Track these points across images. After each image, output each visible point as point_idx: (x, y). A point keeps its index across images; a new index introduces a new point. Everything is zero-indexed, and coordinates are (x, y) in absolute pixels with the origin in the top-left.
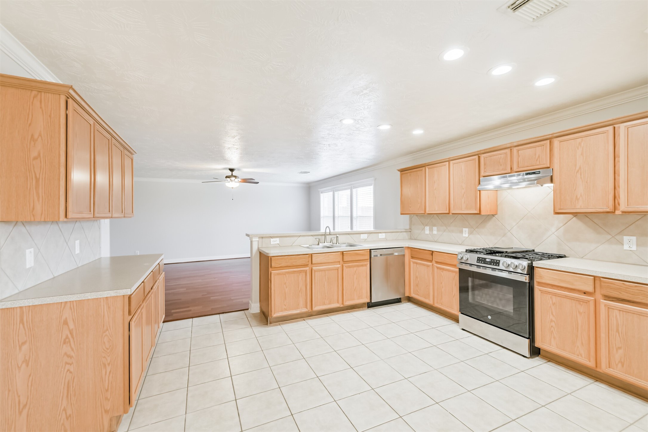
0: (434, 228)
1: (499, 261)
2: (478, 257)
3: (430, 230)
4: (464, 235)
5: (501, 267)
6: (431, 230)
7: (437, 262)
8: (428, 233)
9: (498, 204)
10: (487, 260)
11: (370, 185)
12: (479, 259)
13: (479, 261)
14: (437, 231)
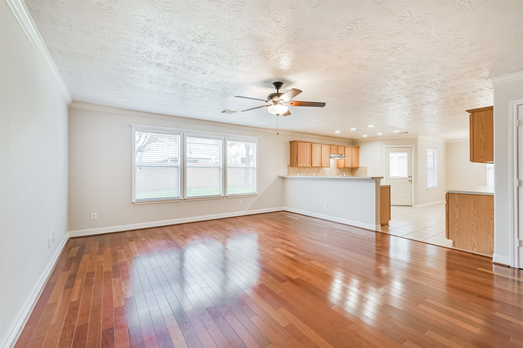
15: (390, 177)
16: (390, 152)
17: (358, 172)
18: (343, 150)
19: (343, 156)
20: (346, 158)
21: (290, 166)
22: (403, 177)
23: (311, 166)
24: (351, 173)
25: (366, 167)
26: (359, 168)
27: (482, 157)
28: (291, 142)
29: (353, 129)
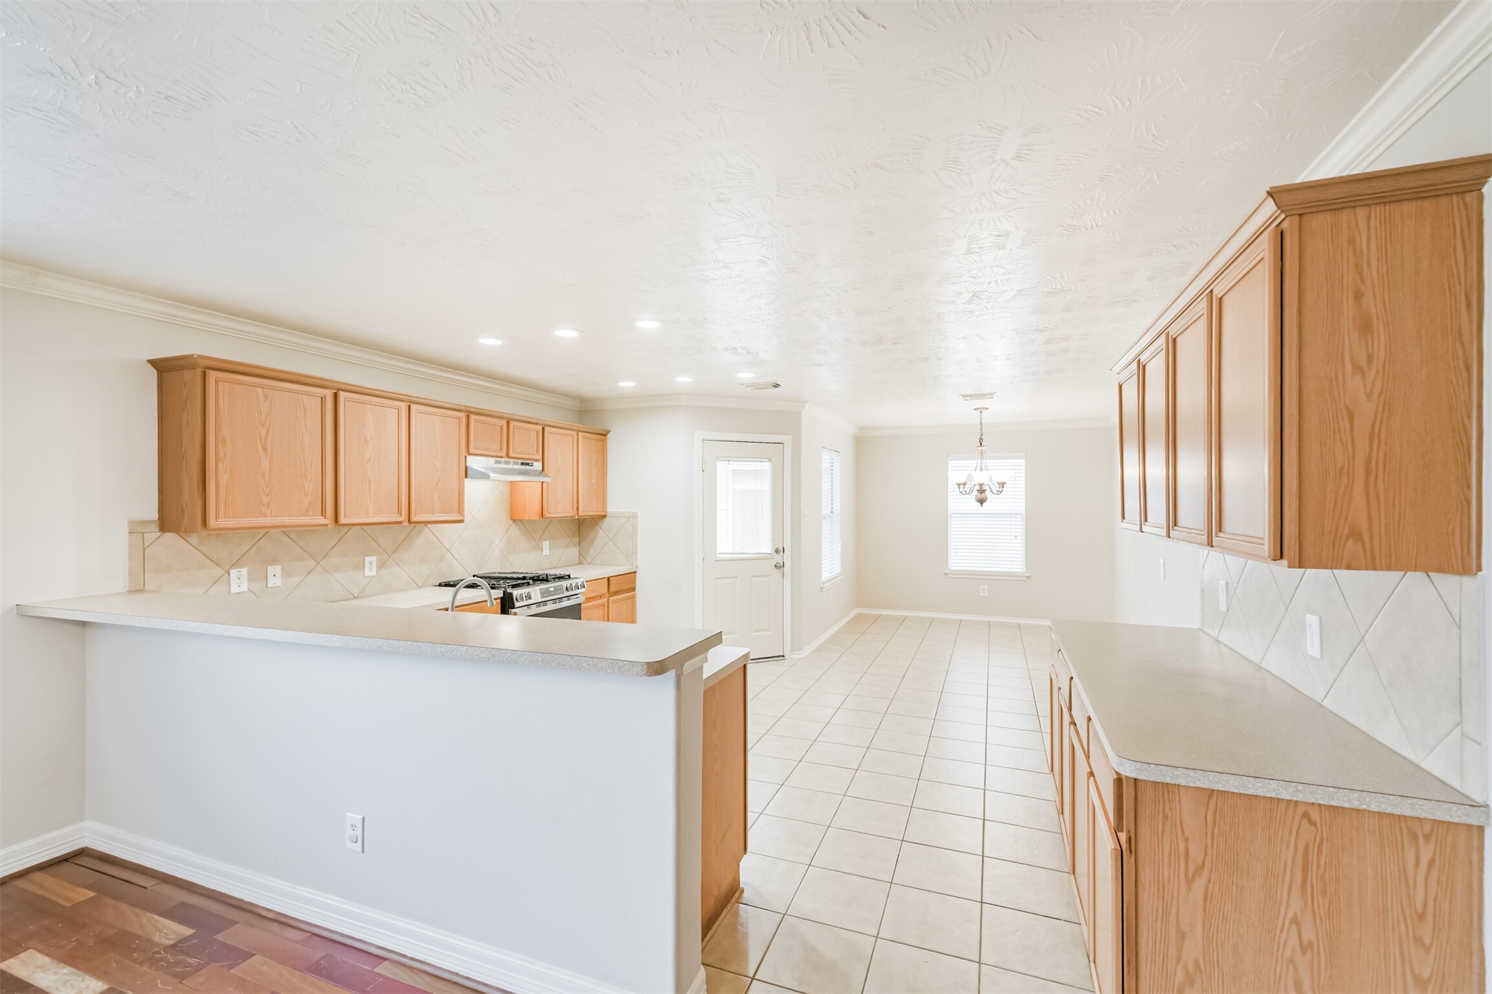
0: (270, 568)
3: (251, 578)
4: (368, 573)
6: (259, 576)
8: (247, 590)
14: (282, 577)
15: (718, 556)
16: (718, 458)
17: (602, 534)
18: (533, 439)
19: (537, 466)
20: (546, 476)
21: (155, 528)
22: (758, 552)
23: (328, 520)
24: (577, 539)
25: (634, 516)
26: (607, 518)
27: (1356, 535)
28: (164, 368)
29: (566, 333)
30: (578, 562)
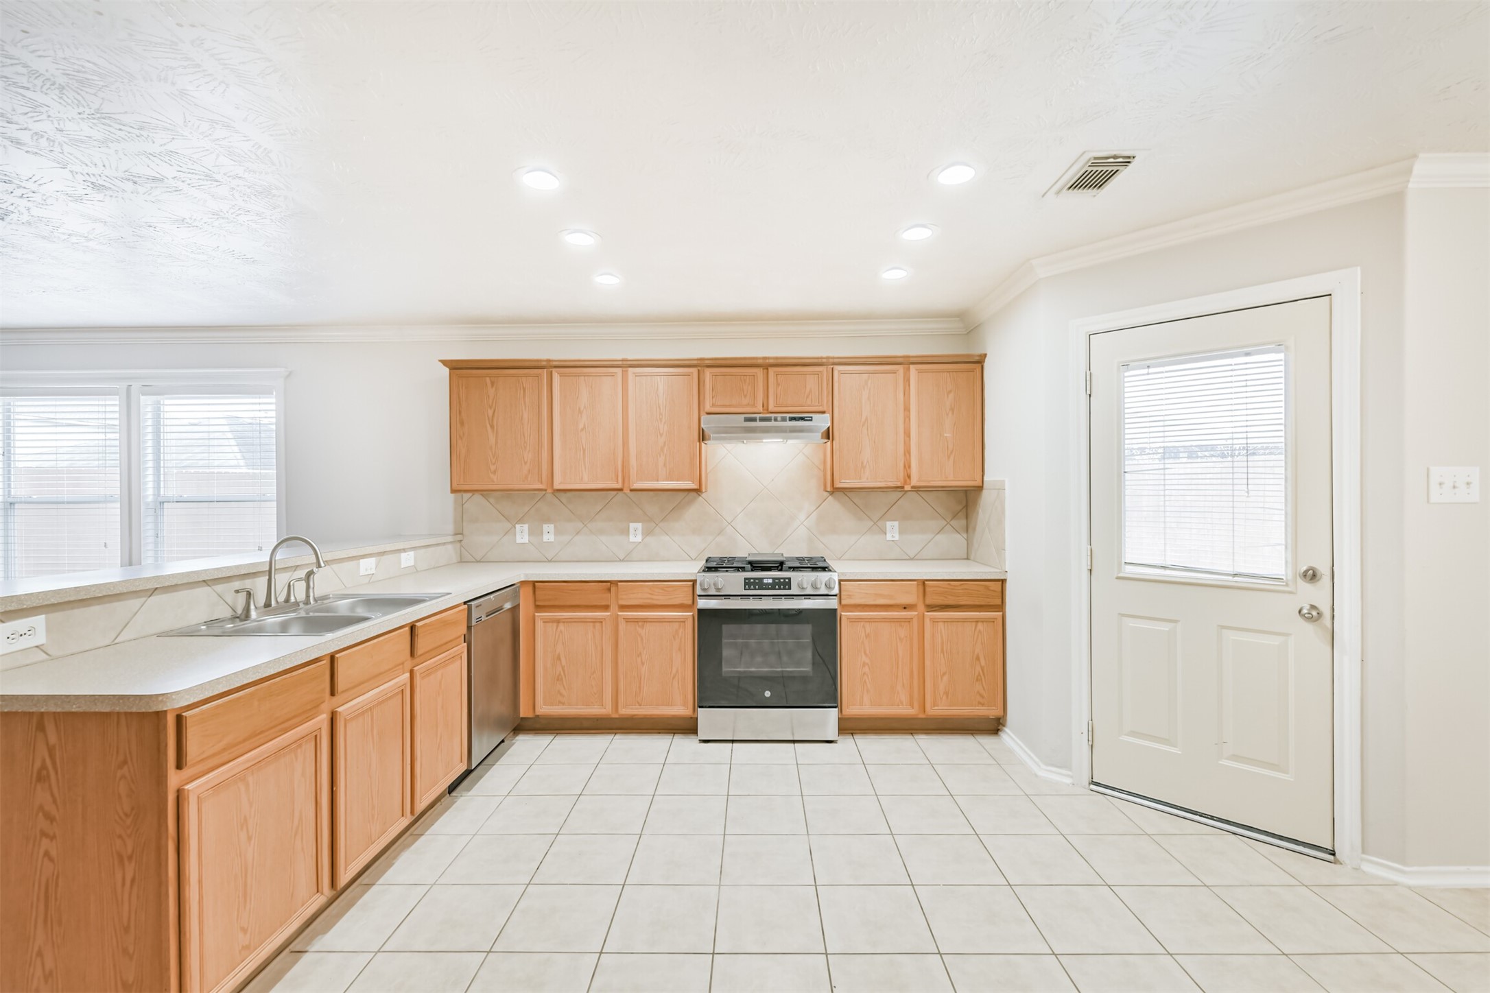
0: (545, 526)
1: (790, 579)
2: (745, 579)
3: (531, 533)
4: (632, 538)
5: (794, 590)
6: (536, 532)
7: (623, 608)
8: (528, 542)
9: (708, 471)
10: (765, 581)
11: (266, 392)
12: (748, 583)
13: (749, 587)
14: (555, 535)
15: (1126, 570)
17: (981, 516)
18: (813, 385)
19: (822, 419)
26: (987, 492)
30: (966, 557)
